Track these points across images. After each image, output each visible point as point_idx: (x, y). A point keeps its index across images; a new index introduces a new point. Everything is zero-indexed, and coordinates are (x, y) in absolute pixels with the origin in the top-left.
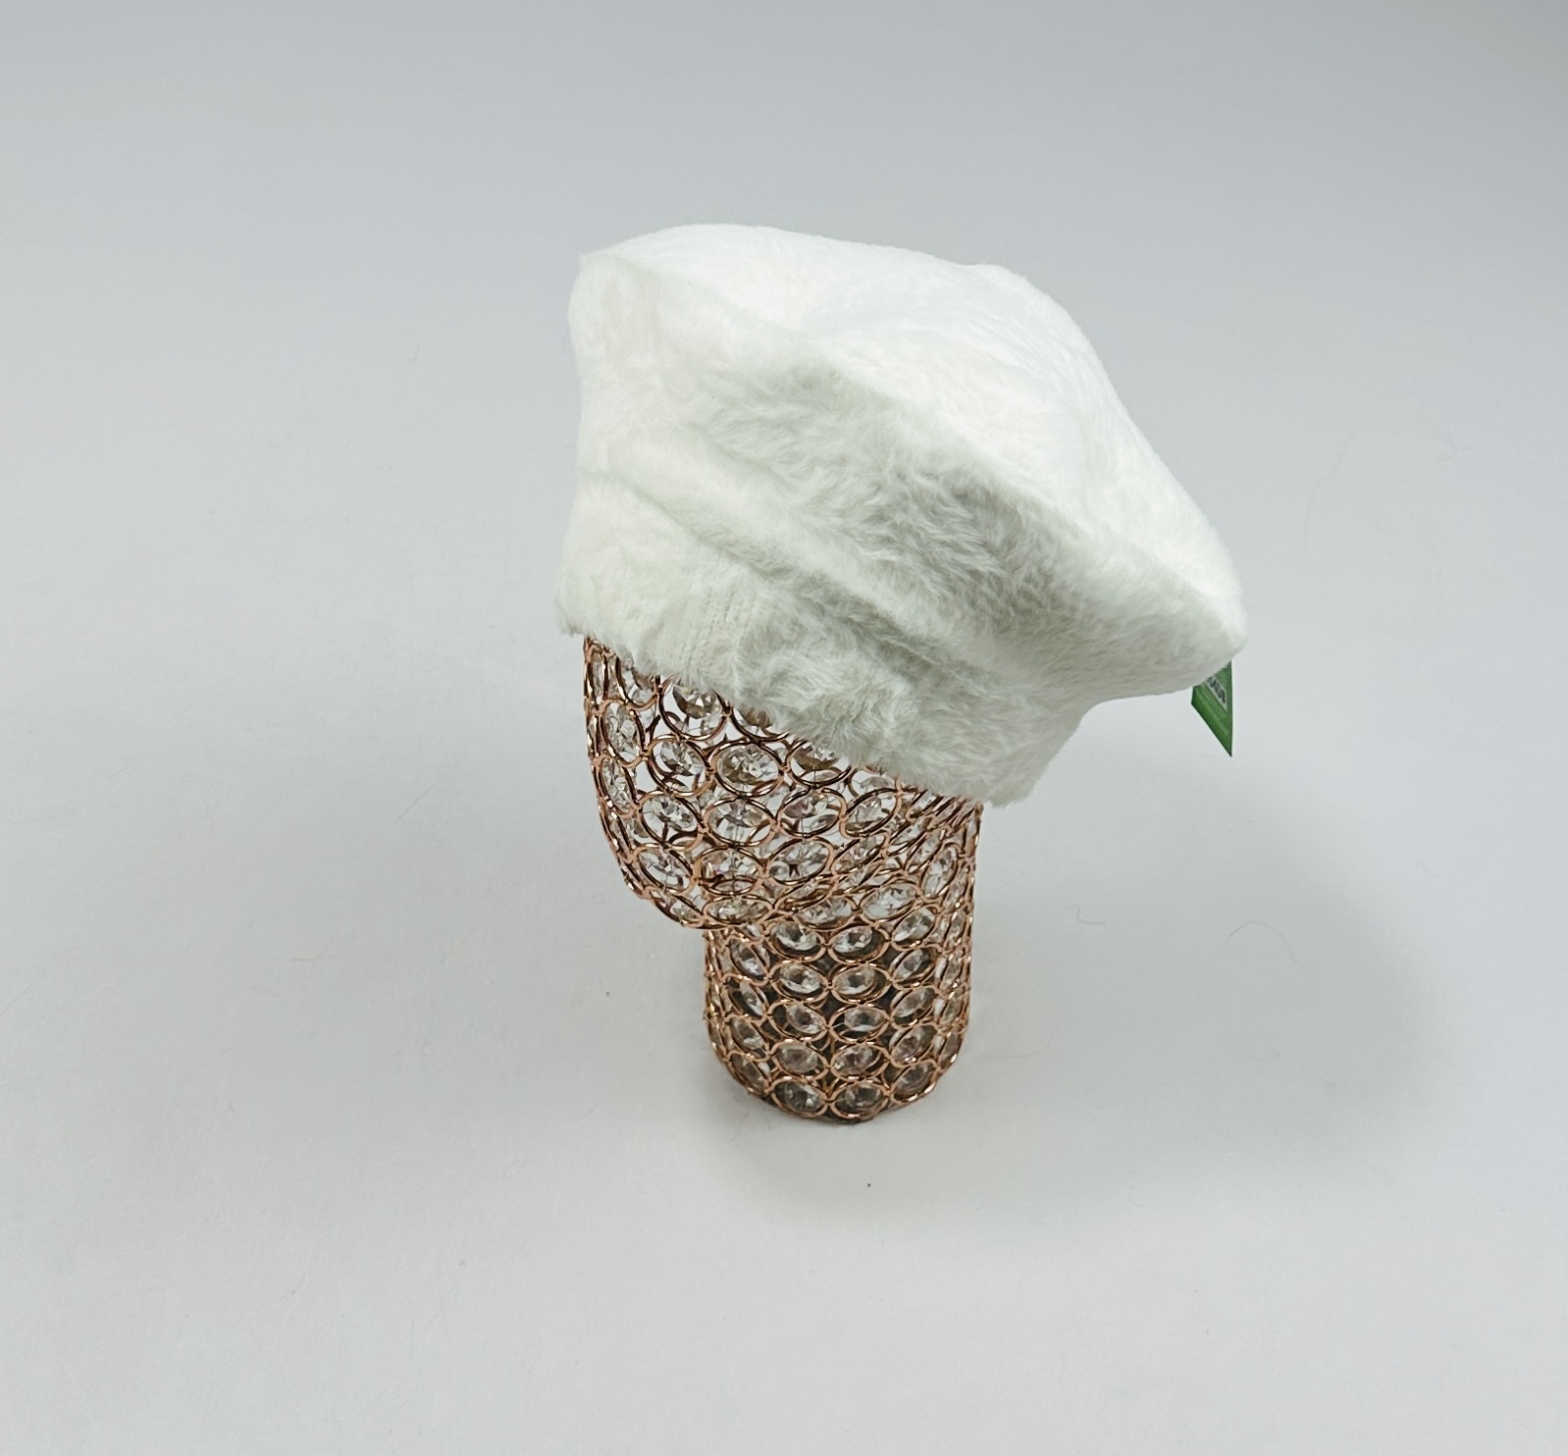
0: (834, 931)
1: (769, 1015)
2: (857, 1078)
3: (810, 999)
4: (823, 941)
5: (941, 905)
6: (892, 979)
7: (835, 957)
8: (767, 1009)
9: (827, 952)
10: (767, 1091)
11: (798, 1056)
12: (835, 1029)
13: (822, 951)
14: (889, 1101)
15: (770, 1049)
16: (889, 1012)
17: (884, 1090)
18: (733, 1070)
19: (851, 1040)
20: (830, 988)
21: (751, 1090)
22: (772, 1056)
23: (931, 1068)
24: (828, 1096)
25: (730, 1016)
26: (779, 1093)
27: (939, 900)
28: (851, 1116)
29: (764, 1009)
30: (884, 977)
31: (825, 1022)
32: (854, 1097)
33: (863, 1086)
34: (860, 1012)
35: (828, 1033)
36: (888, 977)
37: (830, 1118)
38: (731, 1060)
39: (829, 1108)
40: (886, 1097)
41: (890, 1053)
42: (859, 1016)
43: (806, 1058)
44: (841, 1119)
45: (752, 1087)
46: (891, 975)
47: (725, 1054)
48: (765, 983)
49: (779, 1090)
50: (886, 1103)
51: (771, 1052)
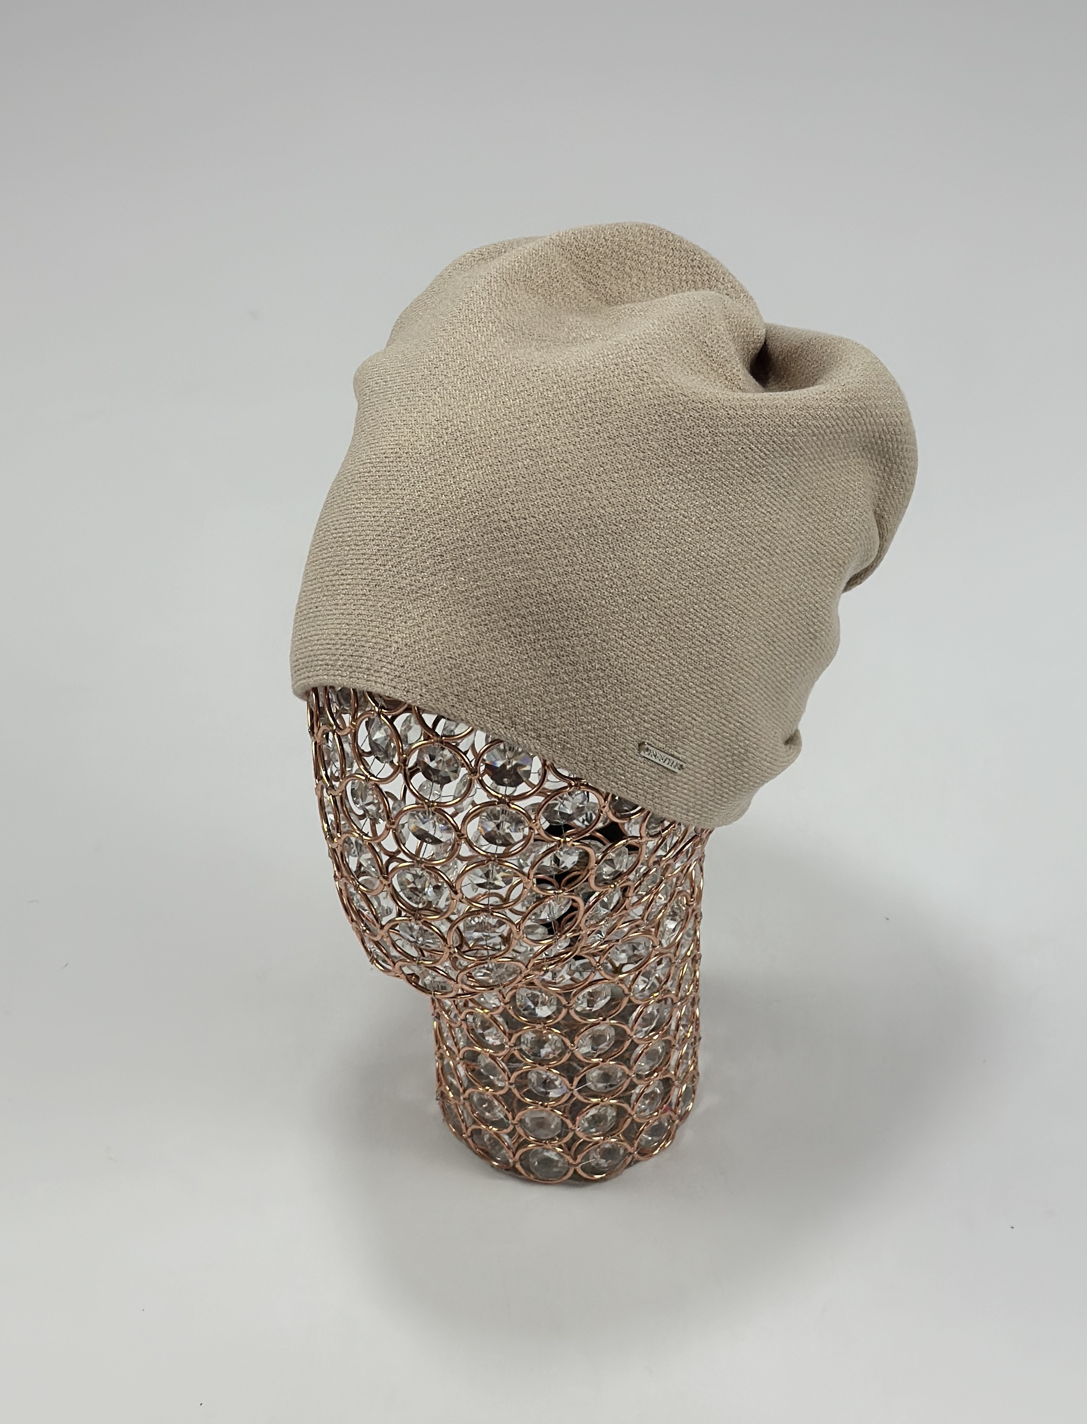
0: (575, 990)
1: (511, 1084)
2: (602, 1138)
3: (553, 1063)
4: (564, 1002)
5: (675, 955)
6: (632, 1034)
7: (577, 1018)
8: (509, 1079)
9: (568, 1013)
10: (511, 1161)
11: (541, 1123)
12: (579, 1091)
13: (564, 1011)
14: (633, 1158)
15: (514, 1119)
16: (630, 1068)
17: (628, 1147)
18: (473, 1145)
19: (595, 1100)
20: (573, 1049)
21: (497, 1164)
22: (514, 1125)
23: (671, 1121)
24: (575, 1159)
25: (468, 1092)
26: (523, 1162)
27: (672, 951)
28: (597, 1176)
29: (506, 1078)
30: (625, 1032)
31: (569, 1085)
32: (598, 1158)
33: (607, 1146)
34: (602, 1072)
35: (572, 1094)
36: (628, 1032)
37: (577, 1181)
38: (469, 1137)
39: (575, 1172)
40: (630, 1154)
41: (633, 1109)
42: (598, 1074)
43: (549, 1125)
44: (586, 1180)
45: (497, 1161)
46: (632, 1029)
47: (464, 1131)
48: (505, 1052)
49: (524, 1159)
50: (630, 1159)
51: (515, 1122)
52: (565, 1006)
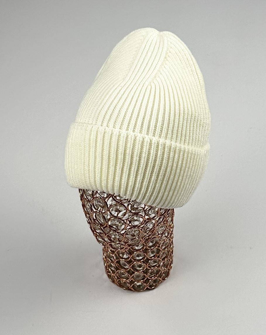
1: (130, 268)
3: (142, 260)
7: (149, 248)
10: (130, 288)
11: (138, 276)
12: (148, 267)
13: (145, 248)
15: (131, 276)
16: (161, 259)
17: (160, 278)
18: (119, 285)
19: (152, 268)
20: (147, 256)
21: (125, 288)
24: (147, 284)
28: (153, 288)
29: (129, 266)
30: (159, 249)
31: (145, 265)
32: (152, 283)
34: (154, 260)
36: (161, 249)
38: (118, 282)
39: (147, 288)
40: (161, 280)
41: (161, 269)
43: (140, 276)
44: (150, 289)
48: (129, 260)
49: (133, 287)
50: (160, 282)
51: (131, 277)
52: (145, 246)
